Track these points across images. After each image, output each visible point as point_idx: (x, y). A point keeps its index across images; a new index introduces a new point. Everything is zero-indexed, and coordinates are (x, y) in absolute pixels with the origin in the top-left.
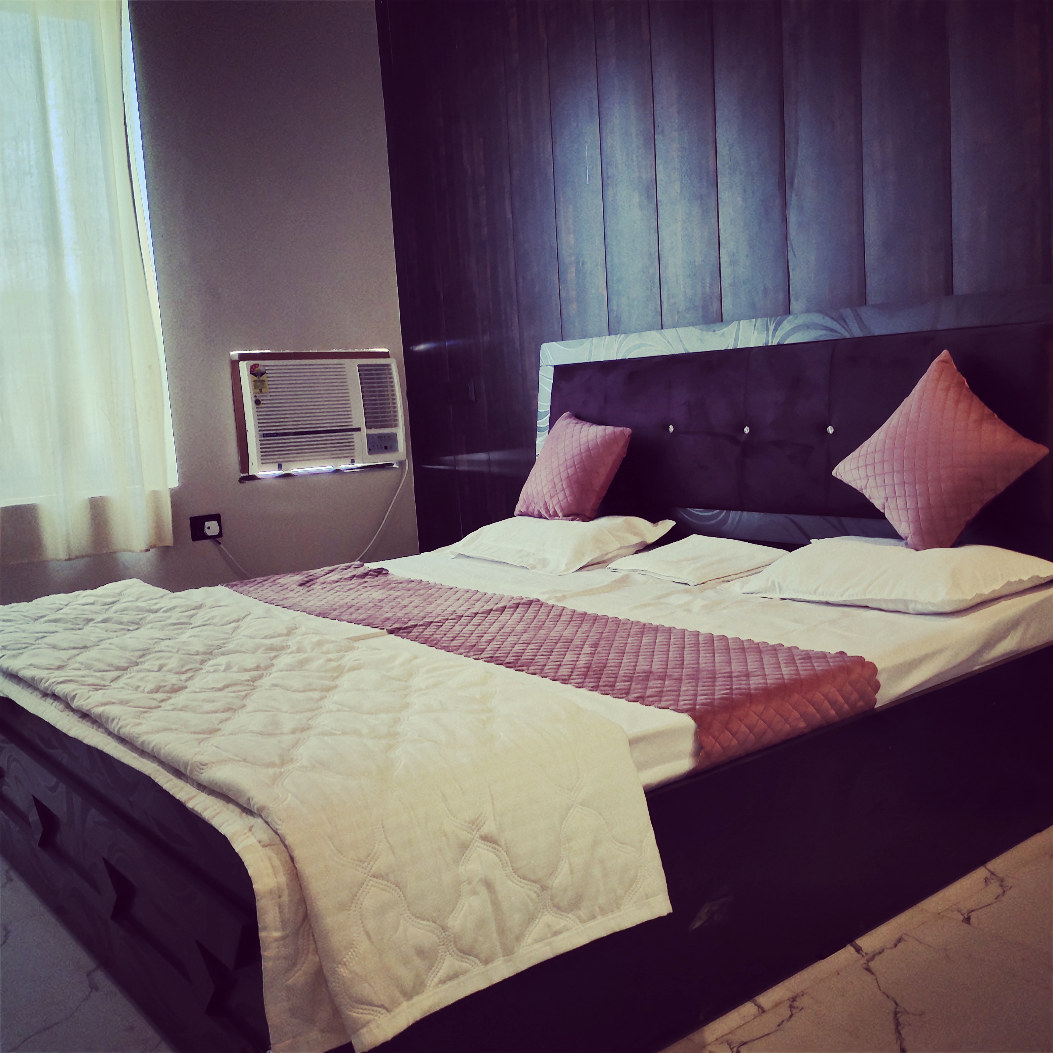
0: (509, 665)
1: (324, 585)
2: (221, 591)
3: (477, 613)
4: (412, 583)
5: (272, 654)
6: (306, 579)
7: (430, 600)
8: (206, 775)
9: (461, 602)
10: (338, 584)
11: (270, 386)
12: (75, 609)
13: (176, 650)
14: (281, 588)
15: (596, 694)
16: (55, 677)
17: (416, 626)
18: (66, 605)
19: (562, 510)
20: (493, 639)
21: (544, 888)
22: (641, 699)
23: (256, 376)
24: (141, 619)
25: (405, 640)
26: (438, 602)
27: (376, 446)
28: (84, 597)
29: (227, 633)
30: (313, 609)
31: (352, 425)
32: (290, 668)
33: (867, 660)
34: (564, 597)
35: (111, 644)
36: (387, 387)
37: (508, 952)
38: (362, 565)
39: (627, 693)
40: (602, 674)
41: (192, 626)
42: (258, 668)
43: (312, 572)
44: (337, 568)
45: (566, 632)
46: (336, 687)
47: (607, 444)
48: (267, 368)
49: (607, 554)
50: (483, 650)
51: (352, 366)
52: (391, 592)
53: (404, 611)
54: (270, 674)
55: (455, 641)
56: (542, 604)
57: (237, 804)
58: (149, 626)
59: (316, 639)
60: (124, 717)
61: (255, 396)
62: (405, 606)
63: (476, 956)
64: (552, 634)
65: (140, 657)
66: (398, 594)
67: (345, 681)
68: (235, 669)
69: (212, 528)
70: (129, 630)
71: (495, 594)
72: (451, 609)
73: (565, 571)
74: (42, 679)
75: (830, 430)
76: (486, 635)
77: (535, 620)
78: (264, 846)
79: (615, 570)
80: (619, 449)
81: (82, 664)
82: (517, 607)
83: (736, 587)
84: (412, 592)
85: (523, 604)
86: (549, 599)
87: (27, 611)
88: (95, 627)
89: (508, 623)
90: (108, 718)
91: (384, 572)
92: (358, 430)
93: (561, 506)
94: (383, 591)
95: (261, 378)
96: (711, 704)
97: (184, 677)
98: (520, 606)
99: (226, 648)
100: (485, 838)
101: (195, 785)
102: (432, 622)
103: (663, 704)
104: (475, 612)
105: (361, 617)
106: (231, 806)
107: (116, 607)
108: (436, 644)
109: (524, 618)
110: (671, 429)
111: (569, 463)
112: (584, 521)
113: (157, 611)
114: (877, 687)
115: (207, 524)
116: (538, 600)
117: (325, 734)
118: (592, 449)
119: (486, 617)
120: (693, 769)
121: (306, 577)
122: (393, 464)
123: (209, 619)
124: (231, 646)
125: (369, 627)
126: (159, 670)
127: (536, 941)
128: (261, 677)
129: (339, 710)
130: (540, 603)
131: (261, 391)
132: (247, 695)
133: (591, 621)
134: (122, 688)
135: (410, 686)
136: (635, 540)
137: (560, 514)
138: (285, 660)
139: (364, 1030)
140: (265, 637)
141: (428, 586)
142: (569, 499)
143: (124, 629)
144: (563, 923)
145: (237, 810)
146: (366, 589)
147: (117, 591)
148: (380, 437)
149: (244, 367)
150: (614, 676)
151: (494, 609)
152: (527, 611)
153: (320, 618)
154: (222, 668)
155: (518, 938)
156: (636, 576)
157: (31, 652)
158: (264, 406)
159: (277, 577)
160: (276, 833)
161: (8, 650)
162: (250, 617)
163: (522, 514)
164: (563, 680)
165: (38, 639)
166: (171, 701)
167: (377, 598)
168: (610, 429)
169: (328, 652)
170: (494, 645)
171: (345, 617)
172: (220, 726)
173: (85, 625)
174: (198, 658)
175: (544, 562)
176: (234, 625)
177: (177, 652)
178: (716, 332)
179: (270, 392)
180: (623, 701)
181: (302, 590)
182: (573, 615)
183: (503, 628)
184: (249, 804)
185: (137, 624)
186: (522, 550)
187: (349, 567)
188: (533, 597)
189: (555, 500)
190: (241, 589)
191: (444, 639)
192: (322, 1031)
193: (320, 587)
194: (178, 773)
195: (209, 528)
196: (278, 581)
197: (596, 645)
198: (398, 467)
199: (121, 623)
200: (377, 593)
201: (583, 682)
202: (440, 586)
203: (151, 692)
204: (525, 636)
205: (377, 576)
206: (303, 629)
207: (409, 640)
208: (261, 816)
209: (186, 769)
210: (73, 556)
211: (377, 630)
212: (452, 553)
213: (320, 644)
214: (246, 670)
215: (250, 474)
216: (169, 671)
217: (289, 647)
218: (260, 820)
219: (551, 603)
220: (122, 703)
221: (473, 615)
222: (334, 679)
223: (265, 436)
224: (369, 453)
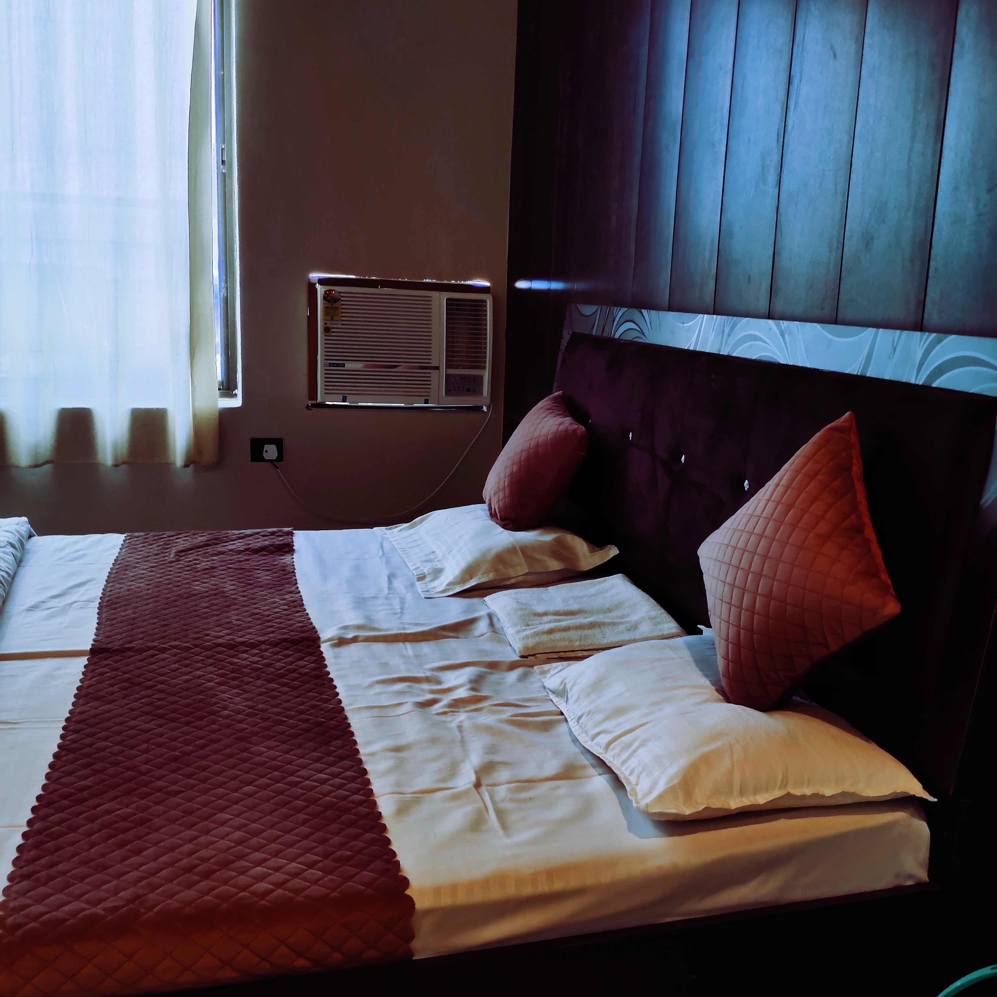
7: (231, 608)
10: (216, 557)
11: (343, 315)
23: (330, 302)
27: (456, 388)
31: (430, 363)
36: (479, 325)
48: (342, 295)
49: (508, 579)
51: (440, 299)
61: (326, 324)
69: (271, 452)
75: (746, 485)
84: (245, 588)
91: (287, 549)
92: (437, 368)
95: (335, 305)
102: (152, 649)
110: (631, 436)
111: (517, 457)
115: (266, 447)
122: (482, 407)
131: (332, 317)
146: (220, 573)
148: (463, 378)
149: (320, 291)
158: (333, 334)
179: (342, 320)
195: (266, 451)
198: (486, 411)
210: (119, 462)
215: (319, 401)
223: (330, 365)
224: (447, 394)
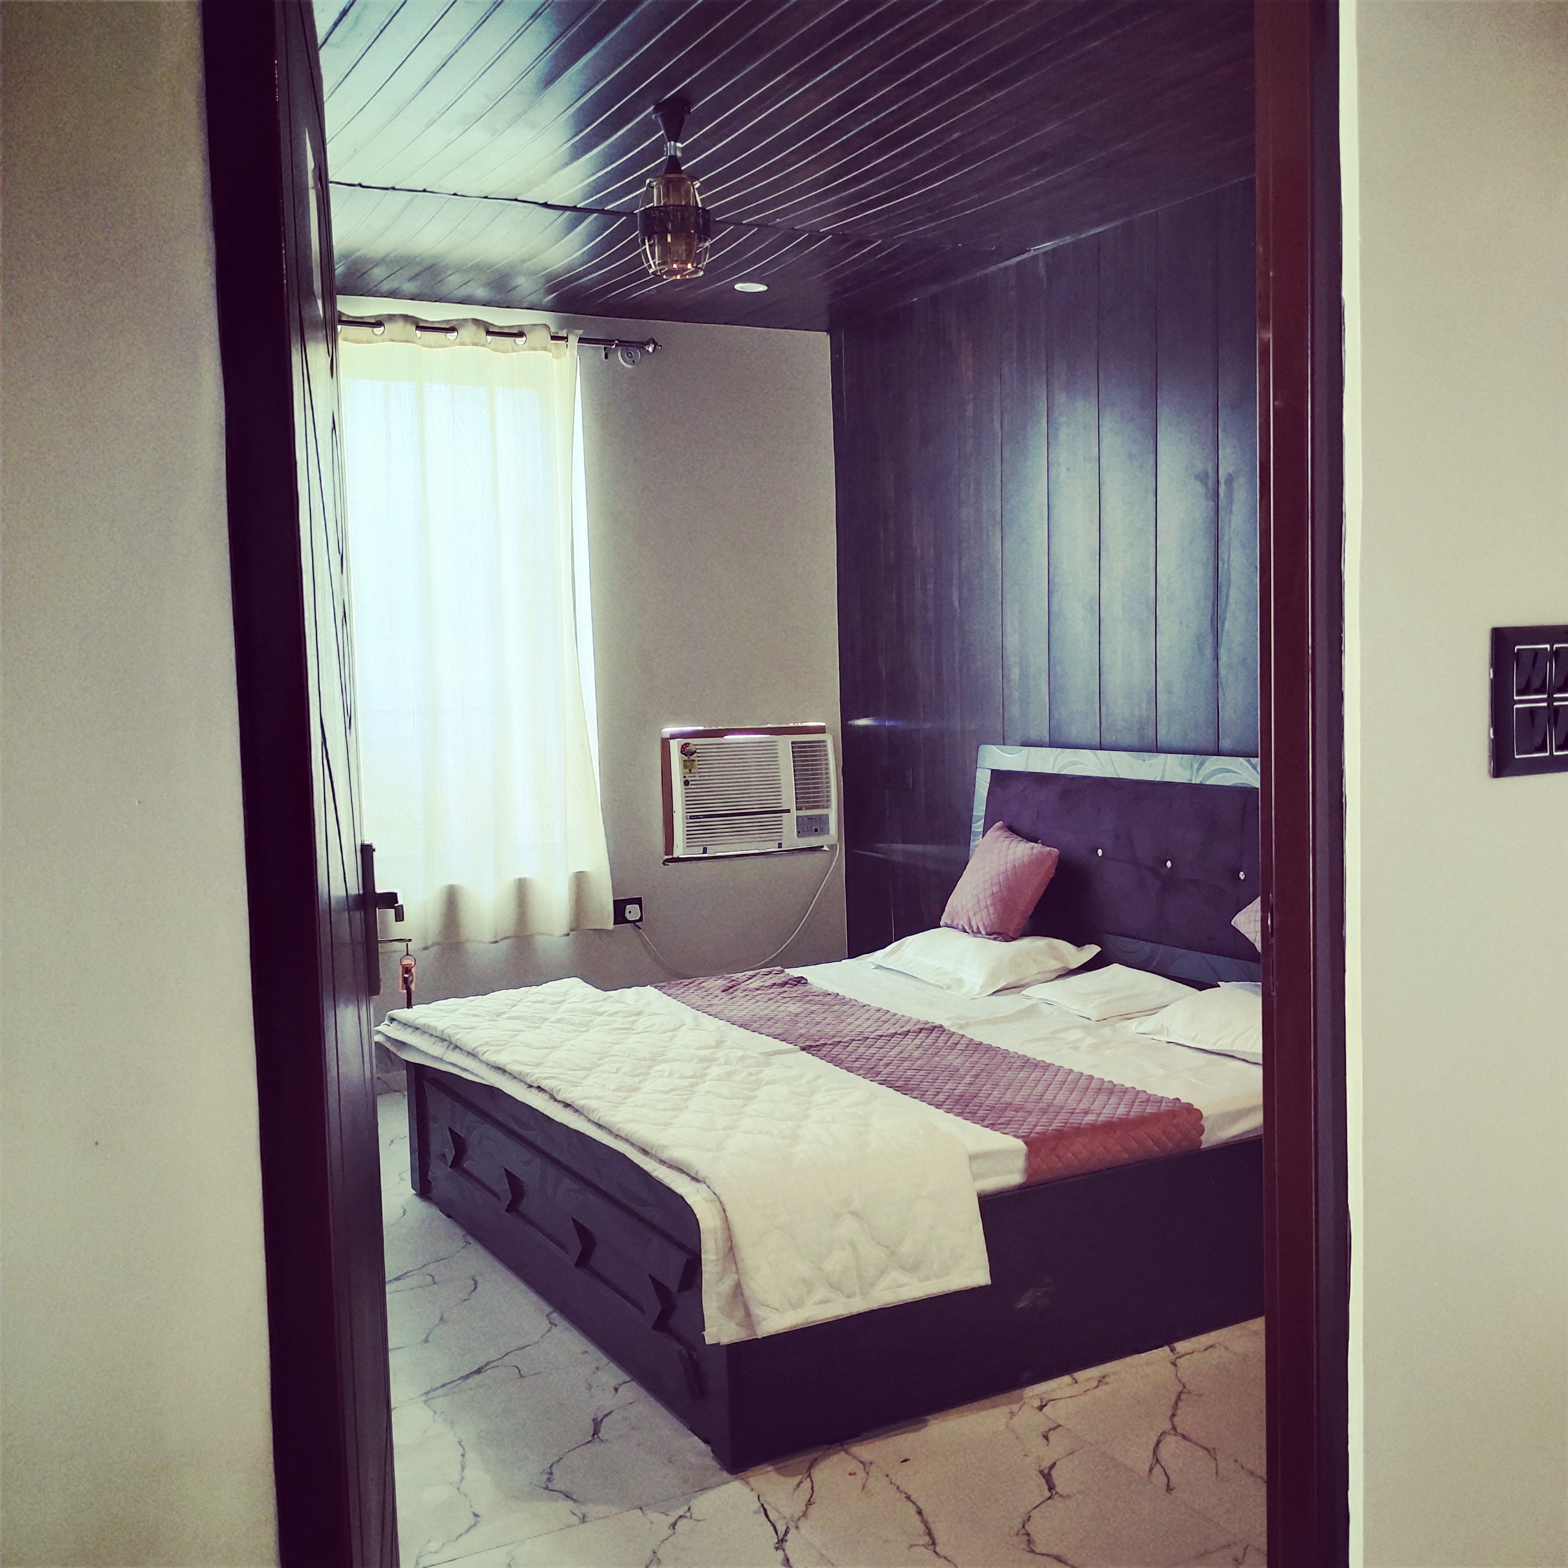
0: (897, 1089)
1: (745, 993)
2: (650, 992)
3: (881, 1036)
4: (829, 996)
5: (705, 1065)
6: (730, 985)
7: (842, 1017)
8: (666, 1155)
9: (870, 1022)
10: (759, 992)
11: (700, 766)
12: (528, 1007)
13: (627, 1055)
14: (705, 993)
15: (959, 1119)
16: (539, 1073)
17: (825, 1044)
18: (519, 1002)
19: (985, 928)
20: (891, 1063)
21: (893, 1253)
22: (992, 1126)
23: (686, 756)
24: (590, 1021)
25: (814, 1058)
26: (849, 1020)
27: (805, 829)
28: (533, 994)
29: (666, 1042)
30: (735, 1018)
31: (781, 807)
32: (719, 1078)
33: (1195, 1107)
34: (967, 1024)
35: (572, 1045)
36: (821, 764)
37: (864, 1294)
38: (783, 971)
39: (983, 1120)
40: (970, 1103)
41: (635, 1032)
42: (694, 1076)
43: (735, 976)
44: (758, 973)
45: (956, 1061)
46: (755, 1097)
47: (1035, 863)
48: (697, 746)
49: (1025, 978)
50: (879, 1073)
51: (785, 743)
52: (807, 1006)
53: (818, 1028)
54: (704, 1082)
55: (857, 1063)
56: (944, 1031)
57: (688, 1175)
58: (597, 1029)
59: (740, 1053)
60: (601, 1110)
61: (685, 777)
62: (818, 1023)
63: (841, 1292)
64: (943, 1062)
65: (600, 1059)
66: (814, 1008)
67: (763, 1092)
68: (677, 1075)
69: (633, 912)
70: (581, 1032)
71: (904, 1016)
72: (860, 1029)
73: (979, 994)
74: (528, 1075)
75: (1242, 876)
76: (885, 1059)
77: (934, 1047)
78: (707, 1201)
79: (1028, 998)
80: (1047, 870)
81: (555, 1062)
82: (920, 1032)
83: (1133, 1026)
84: (826, 1007)
85: (927, 1029)
86: (952, 1026)
87: (489, 1006)
88: (551, 1026)
89: (908, 1048)
90: (589, 1108)
91: (803, 981)
92: (788, 811)
93: (984, 924)
94: (799, 1004)
95: (692, 758)
96: (1044, 1134)
97: (637, 1079)
98: (923, 1031)
99: (667, 1056)
100: (854, 1214)
101: (658, 1161)
102: (840, 1042)
103: (1006, 1131)
104: (881, 1034)
105: (778, 1032)
106: (684, 1176)
107: (564, 1007)
108: (840, 1064)
109: (924, 1044)
110: (1100, 852)
111: (995, 881)
112: (1006, 941)
113: (602, 1014)
114: (1202, 1131)
115: (630, 908)
116: (941, 1026)
117: (747, 1132)
118: (1019, 868)
119: (889, 1040)
120: (1024, 1182)
121: (730, 982)
122: (823, 847)
123: (649, 1027)
124: (670, 1055)
125: (784, 1042)
126: (616, 1073)
127: (886, 1289)
128: (697, 1084)
129: (757, 1116)
130: (942, 1029)
131: (690, 771)
132: (688, 1098)
133: (983, 1052)
134: (592, 1086)
135: (812, 1102)
136: (1056, 965)
137: (983, 932)
138: (715, 1071)
139: (764, 1322)
140: (698, 1048)
141: (844, 1001)
142: (992, 916)
143: (576, 1031)
144: (906, 1280)
145: (689, 1178)
146: (784, 1001)
147: (563, 990)
148: (810, 818)
149: (675, 746)
150: (979, 1105)
151: (899, 1032)
152: (928, 1037)
153: (742, 1029)
154: (667, 1074)
155: (872, 1285)
156: (1044, 1007)
157: (511, 1048)
158: (692, 786)
159: (702, 979)
160: (715, 1193)
161: (491, 1045)
162: (684, 1028)
163: (947, 926)
164: (937, 1105)
165: (512, 1037)
166: (631, 1099)
167: (795, 1012)
168: (1038, 847)
169: (750, 1066)
170: (888, 1070)
171: (766, 1031)
172: (672, 1121)
173: (541, 1023)
174: (647, 1063)
175: (960, 982)
176: (670, 1034)
177: (629, 1056)
178: (1146, 762)
179: (699, 772)
180: (978, 1126)
181: (725, 997)
182: (968, 1045)
183: (901, 1052)
184: (697, 1174)
185: (586, 1025)
186: (941, 968)
187: (770, 973)
188: (938, 1023)
189: (978, 917)
190: (669, 992)
191: (848, 1059)
192: (738, 1325)
193: (742, 995)
194: (645, 1152)
195: (630, 912)
196: (703, 985)
197: (976, 1076)
198: (828, 849)
199: (573, 1024)
200: (794, 1006)
201: (952, 1109)
202: (855, 1003)
203: (614, 1090)
204: (919, 1062)
205: (796, 985)
206: (729, 1043)
207: (817, 1058)
208: (705, 1183)
209: (652, 1149)
210: (499, 939)
211: (791, 1046)
212: (872, 963)
213: (742, 1059)
214: (686, 1078)
215: (675, 856)
216: (625, 1073)
217: (717, 1059)
218: (704, 1185)
219: (953, 1029)
220: (597, 1098)
221: (878, 1037)
222: (754, 1090)
223: (691, 817)
224: (798, 836)
